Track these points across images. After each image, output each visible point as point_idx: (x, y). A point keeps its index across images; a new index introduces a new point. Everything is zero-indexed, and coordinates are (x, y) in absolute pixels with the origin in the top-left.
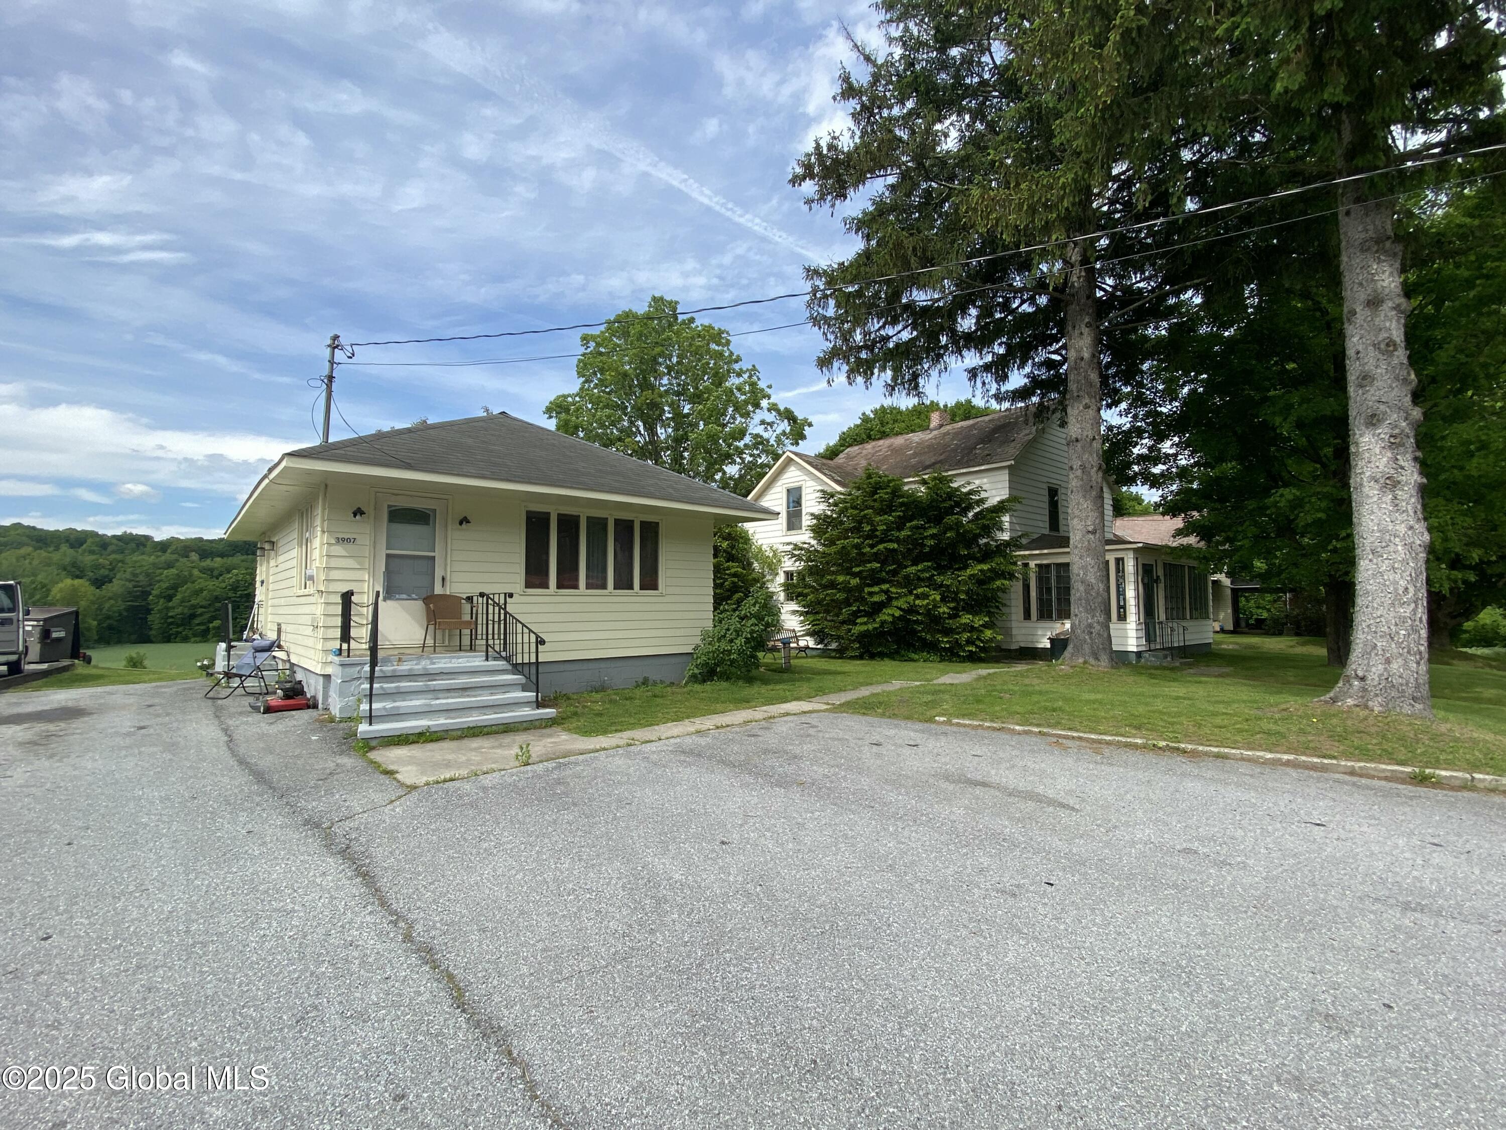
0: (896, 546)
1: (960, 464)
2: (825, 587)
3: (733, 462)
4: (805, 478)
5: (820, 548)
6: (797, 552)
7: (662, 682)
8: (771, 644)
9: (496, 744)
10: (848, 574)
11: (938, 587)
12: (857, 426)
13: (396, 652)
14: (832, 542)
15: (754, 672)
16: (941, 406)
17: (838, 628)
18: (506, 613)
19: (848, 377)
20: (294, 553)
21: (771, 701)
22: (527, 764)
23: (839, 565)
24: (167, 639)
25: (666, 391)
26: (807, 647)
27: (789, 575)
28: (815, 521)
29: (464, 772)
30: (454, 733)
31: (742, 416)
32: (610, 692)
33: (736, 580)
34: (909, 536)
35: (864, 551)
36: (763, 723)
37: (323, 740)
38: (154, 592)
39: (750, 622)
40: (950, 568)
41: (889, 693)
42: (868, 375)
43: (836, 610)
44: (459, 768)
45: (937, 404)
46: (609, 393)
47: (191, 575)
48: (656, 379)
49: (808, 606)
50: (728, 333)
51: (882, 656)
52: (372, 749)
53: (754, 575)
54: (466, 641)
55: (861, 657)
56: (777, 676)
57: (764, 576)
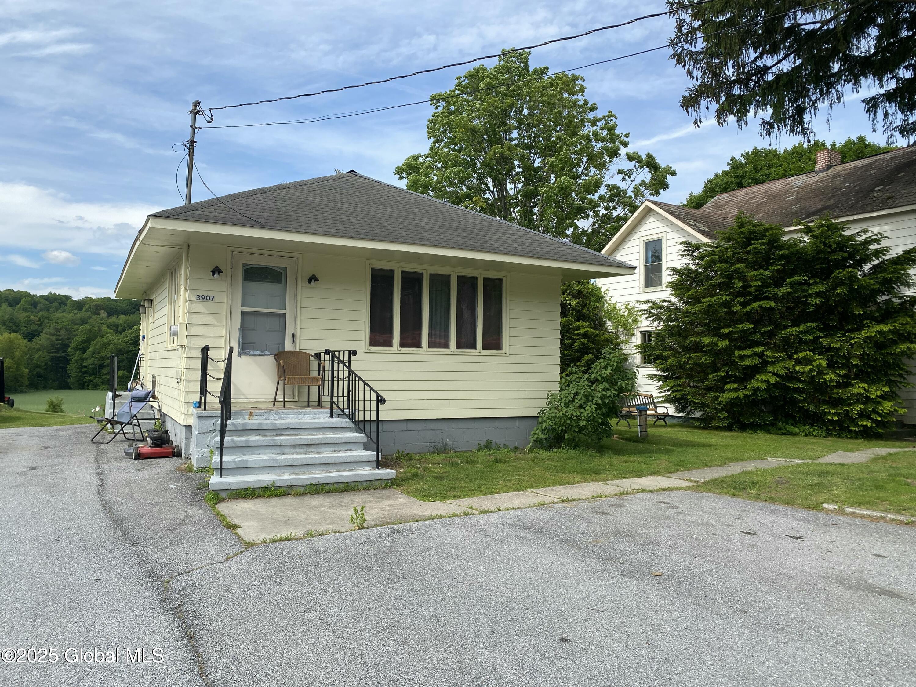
0: (773, 304)
1: (853, 209)
2: (688, 350)
3: (587, 217)
4: (668, 230)
5: (682, 307)
6: (654, 311)
7: (505, 446)
8: (626, 409)
9: (336, 503)
10: (715, 335)
11: (825, 351)
12: (725, 173)
13: (250, 406)
14: (697, 300)
15: (605, 441)
16: (828, 145)
17: (703, 395)
18: (350, 370)
19: (719, 117)
20: (165, 310)
21: (623, 474)
22: (361, 528)
23: (705, 325)
24: (82, 386)
25: (517, 145)
26: (667, 415)
27: (646, 335)
28: (676, 277)
29: (300, 532)
30: (298, 489)
31: (596, 167)
32: (451, 453)
33: (585, 341)
34: (789, 293)
35: (735, 309)
36: (614, 499)
37: (180, 489)
38: (72, 345)
39: (601, 387)
40: (840, 329)
41: (764, 472)
42: (742, 114)
43: (701, 375)
44: (296, 527)
45: (823, 144)
46: (459, 151)
47: (100, 330)
48: (505, 132)
49: (668, 370)
50: (582, 79)
51: (754, 427)
52: (221, 500)
53: (607, 336)
54: (314, 397)
55: (729, 428)
56: (631, 446)
57: (618, 337)
